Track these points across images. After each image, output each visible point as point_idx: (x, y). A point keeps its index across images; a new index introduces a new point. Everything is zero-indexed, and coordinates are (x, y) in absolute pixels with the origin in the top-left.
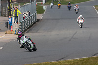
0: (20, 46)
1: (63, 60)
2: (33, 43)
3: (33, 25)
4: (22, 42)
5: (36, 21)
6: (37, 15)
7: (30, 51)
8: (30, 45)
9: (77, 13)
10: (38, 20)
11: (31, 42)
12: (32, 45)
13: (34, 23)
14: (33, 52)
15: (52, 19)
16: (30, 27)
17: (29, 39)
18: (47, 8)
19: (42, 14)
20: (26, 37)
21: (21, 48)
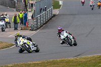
0: (61, 42)
1: (79, 57)
2: (73, 38)
3: (48, 21)
4: (62, 37)
5: (52, 17)
6: (53, 10)
7: (71, 46)
8: (71, 40)
9: (92, 9)
10: (54, 15)
11: (71, 37)
12: (73, 40)
13: (51, 19)
14: (74, 47)
15: (69, 15)
16: (46, 23)
17: (70, 34)
18: (64, 3)
19: (58, 9)
20: (66, 32)
21: (62, 44)
